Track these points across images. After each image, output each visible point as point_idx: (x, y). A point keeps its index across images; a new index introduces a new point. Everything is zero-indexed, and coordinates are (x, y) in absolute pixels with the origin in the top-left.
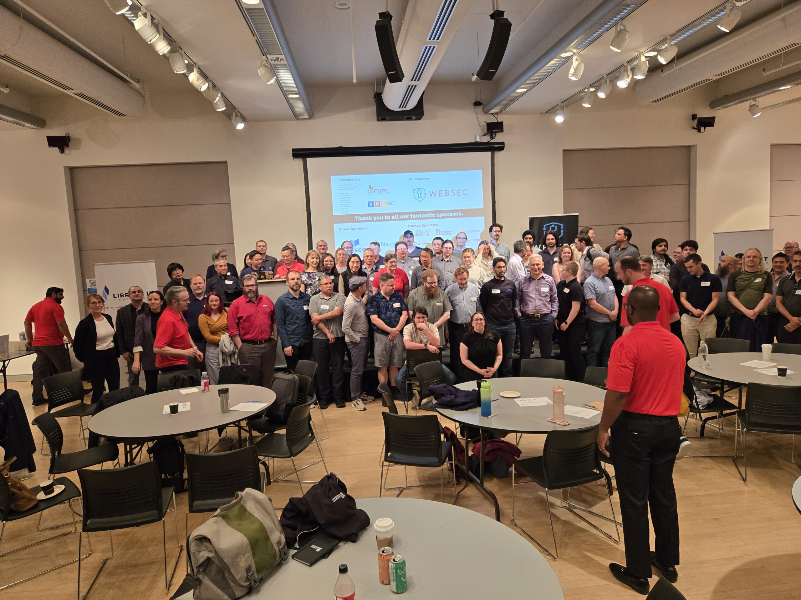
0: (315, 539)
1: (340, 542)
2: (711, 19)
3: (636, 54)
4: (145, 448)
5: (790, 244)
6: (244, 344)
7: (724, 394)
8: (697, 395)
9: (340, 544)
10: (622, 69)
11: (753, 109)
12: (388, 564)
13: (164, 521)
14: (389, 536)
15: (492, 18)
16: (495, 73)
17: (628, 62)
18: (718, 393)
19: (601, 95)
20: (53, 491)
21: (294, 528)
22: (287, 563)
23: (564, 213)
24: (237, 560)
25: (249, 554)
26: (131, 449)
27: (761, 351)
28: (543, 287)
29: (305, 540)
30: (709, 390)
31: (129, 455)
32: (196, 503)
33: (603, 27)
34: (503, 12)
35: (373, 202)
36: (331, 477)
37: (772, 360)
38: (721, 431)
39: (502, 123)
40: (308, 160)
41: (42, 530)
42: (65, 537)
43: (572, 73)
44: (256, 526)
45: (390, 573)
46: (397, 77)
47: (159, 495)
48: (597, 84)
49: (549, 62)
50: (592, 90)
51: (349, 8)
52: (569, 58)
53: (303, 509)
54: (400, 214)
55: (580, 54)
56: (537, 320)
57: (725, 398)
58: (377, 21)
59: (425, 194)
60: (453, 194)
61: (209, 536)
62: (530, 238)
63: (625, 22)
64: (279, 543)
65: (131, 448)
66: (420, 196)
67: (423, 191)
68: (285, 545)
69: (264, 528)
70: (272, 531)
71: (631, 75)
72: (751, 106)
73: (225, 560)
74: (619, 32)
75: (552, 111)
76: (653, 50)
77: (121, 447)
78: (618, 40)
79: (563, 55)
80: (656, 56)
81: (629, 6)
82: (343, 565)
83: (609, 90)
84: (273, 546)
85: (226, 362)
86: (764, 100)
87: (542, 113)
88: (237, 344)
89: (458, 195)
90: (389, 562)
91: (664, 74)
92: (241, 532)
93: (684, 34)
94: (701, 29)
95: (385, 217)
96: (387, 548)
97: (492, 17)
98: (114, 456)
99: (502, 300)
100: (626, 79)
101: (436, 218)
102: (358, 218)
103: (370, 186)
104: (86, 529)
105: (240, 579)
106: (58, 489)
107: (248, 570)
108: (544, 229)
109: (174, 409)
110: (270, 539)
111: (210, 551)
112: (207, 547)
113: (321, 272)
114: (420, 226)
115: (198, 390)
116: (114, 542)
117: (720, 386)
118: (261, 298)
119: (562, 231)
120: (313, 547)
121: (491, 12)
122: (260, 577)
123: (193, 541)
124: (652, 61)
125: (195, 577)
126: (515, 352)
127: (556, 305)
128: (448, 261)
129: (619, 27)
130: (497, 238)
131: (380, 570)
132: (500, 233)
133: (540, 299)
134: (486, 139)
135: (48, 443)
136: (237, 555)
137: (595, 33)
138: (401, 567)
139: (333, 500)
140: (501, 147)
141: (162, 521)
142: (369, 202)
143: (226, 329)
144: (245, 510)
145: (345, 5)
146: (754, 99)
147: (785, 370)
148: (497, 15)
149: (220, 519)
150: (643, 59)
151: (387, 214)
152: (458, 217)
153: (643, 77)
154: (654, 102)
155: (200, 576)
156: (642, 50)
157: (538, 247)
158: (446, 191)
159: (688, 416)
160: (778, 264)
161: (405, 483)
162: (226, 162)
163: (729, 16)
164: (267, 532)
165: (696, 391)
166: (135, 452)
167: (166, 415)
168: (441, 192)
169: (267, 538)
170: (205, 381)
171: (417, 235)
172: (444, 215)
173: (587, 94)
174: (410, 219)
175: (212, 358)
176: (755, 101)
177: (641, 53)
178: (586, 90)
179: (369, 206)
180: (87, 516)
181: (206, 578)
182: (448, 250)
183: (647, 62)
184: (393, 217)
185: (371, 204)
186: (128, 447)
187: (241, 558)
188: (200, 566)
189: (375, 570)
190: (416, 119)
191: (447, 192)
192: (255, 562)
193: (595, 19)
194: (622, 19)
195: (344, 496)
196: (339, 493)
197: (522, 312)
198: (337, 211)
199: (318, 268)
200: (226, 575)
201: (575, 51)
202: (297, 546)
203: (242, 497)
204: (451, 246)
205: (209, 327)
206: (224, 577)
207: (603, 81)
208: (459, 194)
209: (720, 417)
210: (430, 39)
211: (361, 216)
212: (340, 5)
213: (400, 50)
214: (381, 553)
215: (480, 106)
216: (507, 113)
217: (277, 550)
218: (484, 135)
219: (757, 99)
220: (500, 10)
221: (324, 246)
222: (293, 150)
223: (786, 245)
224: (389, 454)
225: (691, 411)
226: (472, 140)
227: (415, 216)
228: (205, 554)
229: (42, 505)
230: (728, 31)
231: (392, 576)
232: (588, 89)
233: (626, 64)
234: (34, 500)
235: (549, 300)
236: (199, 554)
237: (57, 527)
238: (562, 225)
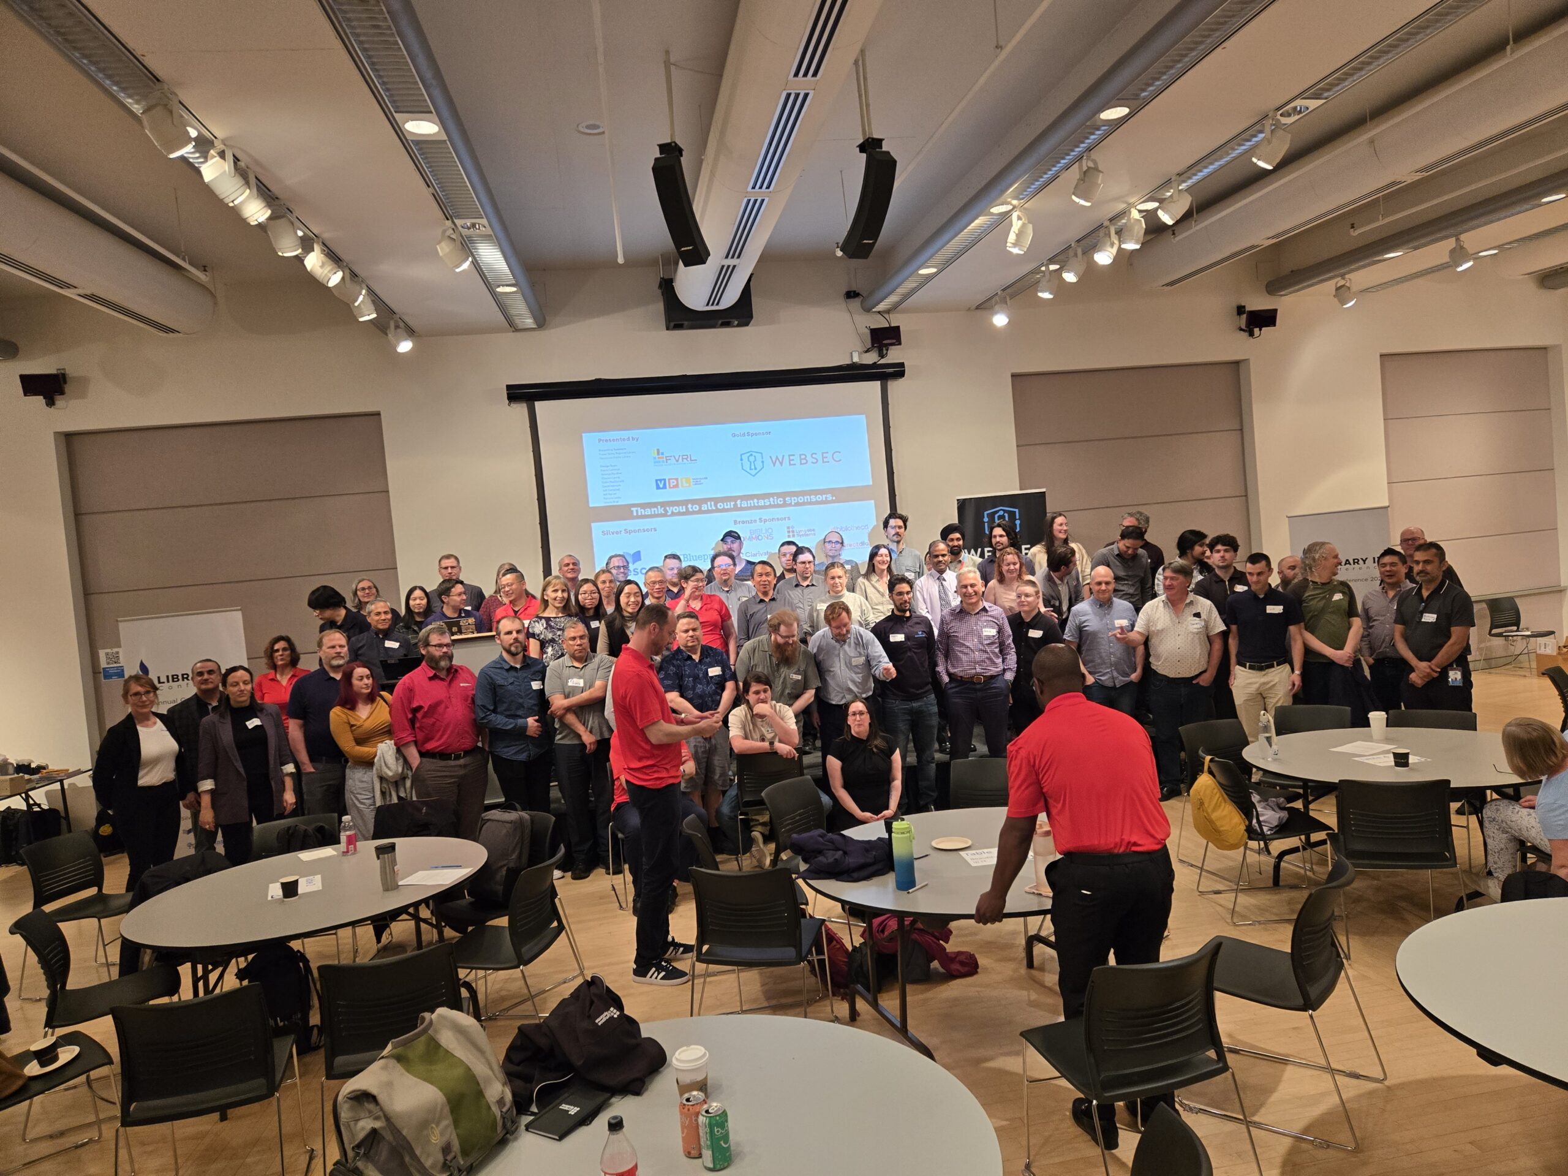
0: (566, 1095)
1: (612, 1095)
2: (1243, 145)
3: (1122, 206)
4: (232, 969)
5: (1412, 533)
6: (424, 760)
7: (1311, 806)
8: (1259, 809)
9: (613, 1100)
10: (1101, 233)
11: (1342, 293)
12: (696, 1120)
13: (278, 1099)
14: (700, 1077)
15: (862, 151)
16: (873, 245)
17: (1111, 220)
18: (1298, 805)
19: (1070, 277)
20: (55, 1059)
21: (528, 1079)
22: (516, 1139)
23: (1021, 489)
24: (425, 1132)
25: (447, 1122)
26: (206, 973)
27: (1368, 725)
28: (985, 627)
29: (548, 1097)
30: (1282, 799)
31: (201, 984)
32: (340, 1060)
33: (1059, 163)
34: (880, 141)
35: (665, 480)
36: (594, 983)
37: (1388, 740)
38: (1308, 873)
39: (898, 328)
40: (538, 405)
41: (32, 1141)
42: (79, 1151)
43: (1013, 241)
44: (458, 1072)
45: (701, 1134)
46: (696, 255)
47: (268, 1051)
48: (1062, 257)
49: (972, 221)
50: (1053, 267)
51: (603, 133)
52: (1006, 215)
53: (543, 1042)
54: (716, 500)
55: (1025, 209)
56: (978, 686)
57: (1312, 814)
58: (656, 159)
59: (763, 462)
60: (815, 461)
61: (374, 1091)
62: (958, 539)
63: (1094, 154)
64: (501, 1102)
65: (205, 970)
66: (753, 467)
67: (758, 456)
68: (511, 1107)
69: (474, 1076)
70: (488, 1081)
71: (1116, 242)
72: (1338, 289)
73: (404, 1133)
74: (1085, 172)
75: (985, 306)
76: (1151, 199)
77: (185, 971)
78: (1086, 184)
79: (996, 210)
80: (1156, 210)
81: (1098, 129)
82: (615, 1118)
83: (1082, 269)
84: (489, 1108)
85: (388, 797)
86: (1361, 277)
87: (969, 309)
88: (410, 760)
89: (823, 462)
90: (697, 1117)
91: (1177, 239)
92: (432, 1083)
93: (1201, 171)
94: (1229, 163)
95: (690, 506)
96: (695, 1093)
97: (862, 148)
98: (174, 987)
99: (909, 654)
100: (1110, 249)
101: (785, 505)
102: (637, 511)
103: (658, 450)
104: (128, 1120)
105: (433, 1166)
106: (67, 1054)
107: (446, 1149)
108: (986, 519)
109: (290, 889)
110: (484, 1096)
111: (377, 1118)
112: (370, 1112)
113: (570, 616)
114: (755, 521)
115: (335, 853)
116: (179, 1152)
117: (1301, 791)
118: (456, 671)
119: (1018, 522)
120: (564, 1107)
121: (861, 141)
122: (468, 1164)
123: (345, 1102)
124: (1150, 216)
125: (350, 1165)
126: (942, 750)
127: (1012, 658)
128: (808, 586)
129: (1086, 164)
130: (899, 539)
131: (683, 1133)
132: (903, 529)
133: (981, 650)
134: (871, 358)
135: (42, 968)
136: (424, 1124)
137: (1046, 173)
138: (720, 1121)
139: (597, 1021)
140: (898, 372)
141: (273, 1100)
142: (657, 481)
143: (388, 732)
144: (438, 1046)
145: (597, 127)
146: (1343, 276)
147: (1406, 756)
148: (870, 146)
149: (392, 1062)
150: (1135, 214)
151: (694, 502)
152: (826, 502)
153: (1138, 247)
154: (1167, 285)
155: (360, 1164)
156: (1132, 200)
157: (976, 553)
158: (800, 455)
159: (1246, 848)
160: (1388, 568)
161: (739, 1004)
162: (378, 414)
163: (1269, 142)
164: (478, 1084)
165: (1259, 802)
166: (213, 977)
167: (275, 901)
168: (792, 458)
169: (480, 1094)
170: (348, 833)
171: (751, 539)
172: (801, 499)
173: (1044, 276)
174: (736, 508)
175: (359, 791)
176: (1344, 279)
177: (1131, 205)
178: (1043, 268)
179: (658, 487)
180: (128, 1097)
181: (370, 1166)
182: (808, 566)
183: (1142, 220)
184: (704, 507)
185: (661, 484)
186: (200, 967)
187: (432, 1128)
188: (358, 1146)
189: (674, 1137)
190: (738, 325)
191: (803, 457)
192: (458, 1135)
193: (1044, 148)
194: (1089, 149)
195: (618, 1013)
196: (608, 1010)
197: (949, 675)
198: (596, 500)
199: (565, 608)
200: (407, 1159)
201: (1015, 202)
202: (534, 1109)
203: (431, 1020)
204: (810, 558)
205: (352, 732)
206: (402, 1165)
207: (1071, 253)
208: (825, 460)
209: (1304, 849)
210: (753, 188)
211: (644, 506)
212: (588, 127)
213: (700, 210)
214: (685, 1102)
215: (857, 299)
216: (905, 311)
217: (498, 1114)
218: (867, 351)
219: (1347, 276)
220: (875, 136)
221: (574, 564)
222: (509, 387)
223: (1403, 534)
224: (705, 948)
225: (1250, 839)
226: (846, 362)
227: (744, 504)
228: (366, 1125)
229: (36, 1086)
230: (1270, 167)
231: (704, 1140)
232: (1047, 266)
233: (1106, 223)
234: (21, 1076)
235: (997, 650)
236: (356, 1124)
237: (62, 1134)
238: (1017, 510)
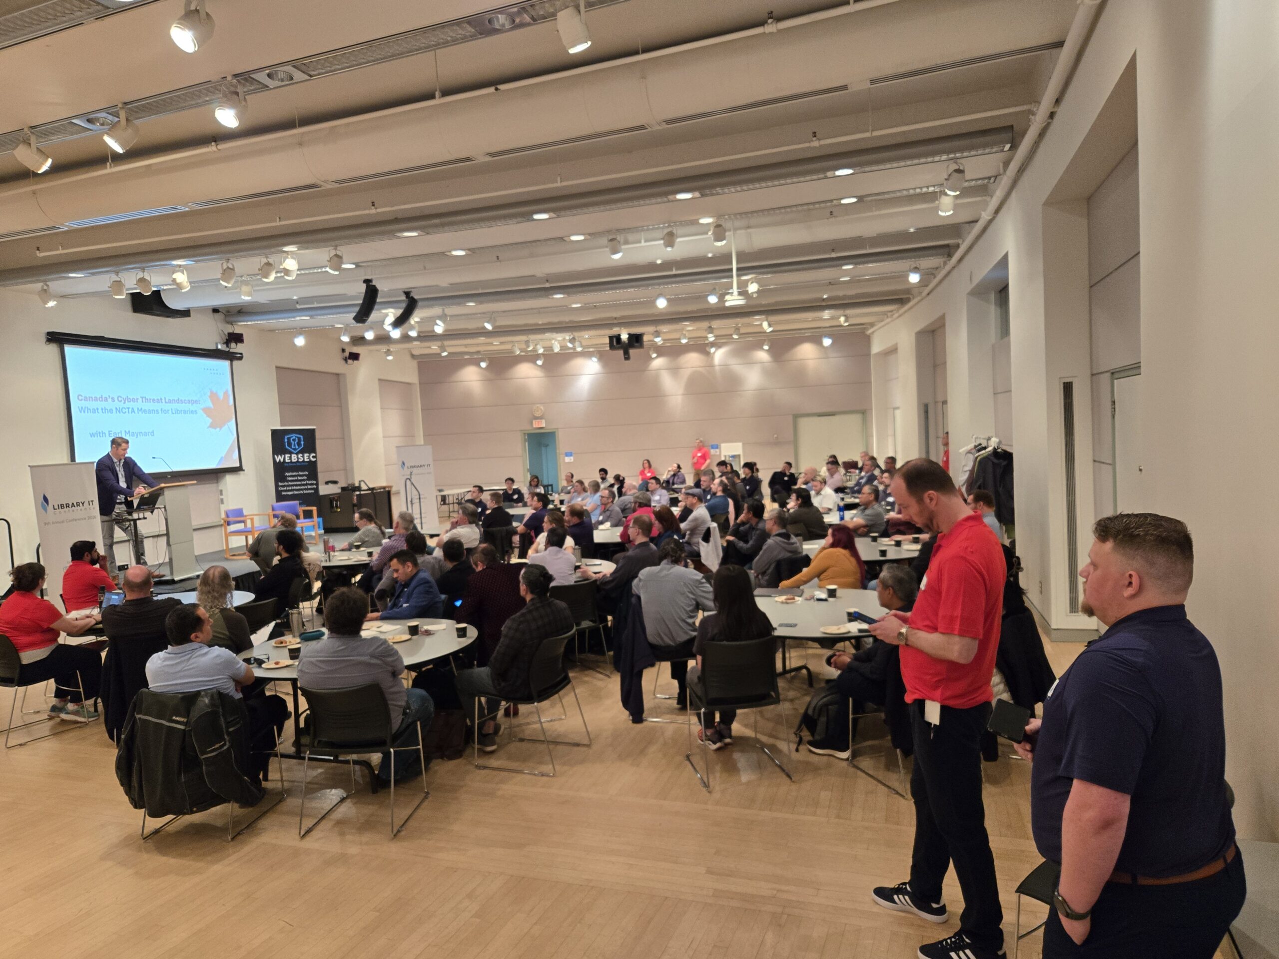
11: (388, 352)
23: (282, 425)
39: (242, 334)
40: (65, 347)
108: (286, 440)
119: (302, 443)
134: (226, 348)
140: (239, 357)
146: (388, 345)
176: (390, 347)
215: (220, 314)
218: (222, 344)
222: (50, 333)
226: (213, 347)
238: (302, 437)
